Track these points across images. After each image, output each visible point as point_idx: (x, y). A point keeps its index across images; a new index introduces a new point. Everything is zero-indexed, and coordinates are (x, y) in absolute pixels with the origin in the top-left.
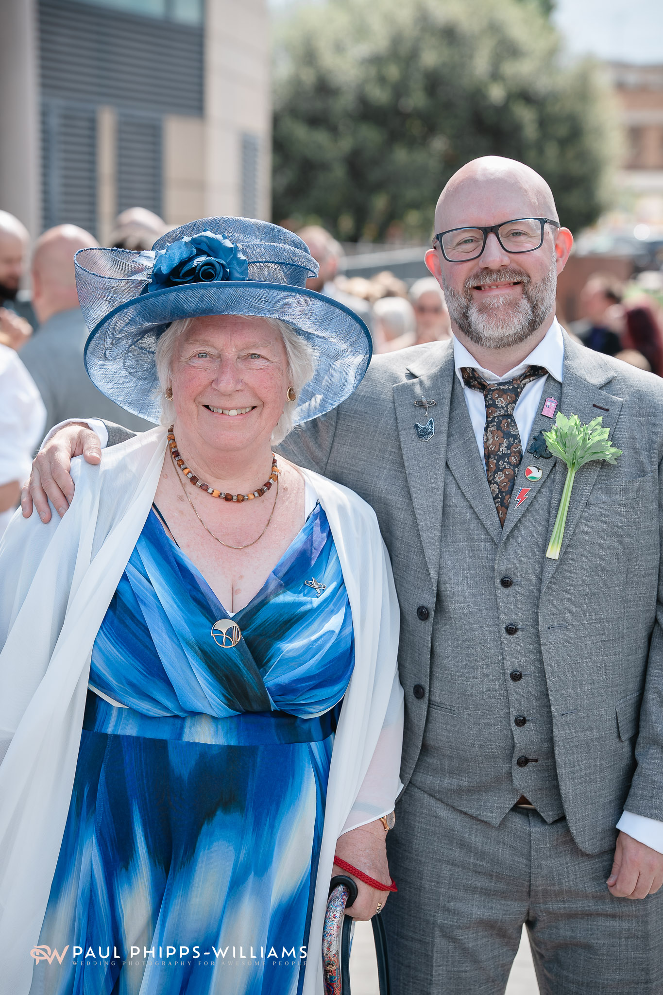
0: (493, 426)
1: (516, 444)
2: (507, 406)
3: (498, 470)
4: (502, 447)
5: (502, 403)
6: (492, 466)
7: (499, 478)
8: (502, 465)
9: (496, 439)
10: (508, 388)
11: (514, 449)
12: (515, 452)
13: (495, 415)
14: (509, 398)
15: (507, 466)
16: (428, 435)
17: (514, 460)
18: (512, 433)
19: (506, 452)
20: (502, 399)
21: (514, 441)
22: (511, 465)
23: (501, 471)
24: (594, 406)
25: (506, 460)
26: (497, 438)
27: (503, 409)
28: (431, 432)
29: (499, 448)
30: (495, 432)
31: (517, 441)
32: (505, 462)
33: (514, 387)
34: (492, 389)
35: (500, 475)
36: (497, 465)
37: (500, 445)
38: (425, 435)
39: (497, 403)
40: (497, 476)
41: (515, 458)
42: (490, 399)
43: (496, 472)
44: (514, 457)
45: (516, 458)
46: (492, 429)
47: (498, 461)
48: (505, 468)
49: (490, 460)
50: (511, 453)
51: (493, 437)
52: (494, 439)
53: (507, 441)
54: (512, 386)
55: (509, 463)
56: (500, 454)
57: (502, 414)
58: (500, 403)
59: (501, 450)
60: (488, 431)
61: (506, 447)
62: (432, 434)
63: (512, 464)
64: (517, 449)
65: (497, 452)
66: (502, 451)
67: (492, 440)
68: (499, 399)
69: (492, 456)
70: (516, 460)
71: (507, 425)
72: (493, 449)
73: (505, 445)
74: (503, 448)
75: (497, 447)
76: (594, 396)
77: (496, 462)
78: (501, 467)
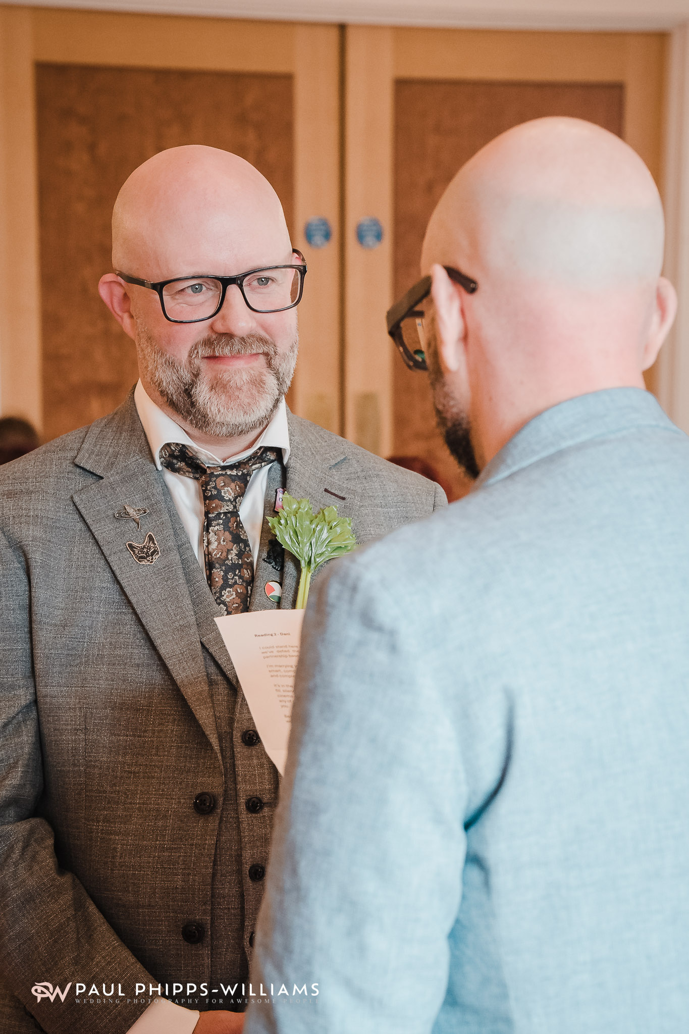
0: (218, 524)
1: (248, 552)
2: (235, 499)
3: (225, 585)
4: (231, 554)
5: (230, 494)
6: (217, 579)
7: (228, 597)
8: (232, 579)
9: (222, 543)
10: (237, 473)
11: (246, 559)
13: (222, 511)
14: (238, 489)
15: (239, 581)
16: (152, 555)
17: (246, 574)
18: (242, 537)
20: (229, 489)
23: (231, 586)
24: (326, 490)
25: (237, 573)
26: (224, 541)
27: (231, 502)
28: (155, 551)
29: (227, 555)
30: (221, 534)
31: (248, 549)
32: (235, 575)
34: (215, 473)
35: (229, 592)
36: (225, 579)
37: (229, 551)
38: (148, 556)
39: (223, 494)
40: (225, 594)
42: (213, 487)
43: (223, 588)
46: (216, 528)
47: (226, 573)
48: (235, 583)
49: (214, 570)
50: (242, 564)
51: (218, 540)
52: (219, 543)
53: (237, 547)
54: (241, 472)
55: (240, 577)
57: (230, 510)
58: (227, 495)
59: (230, 558)
60: (210, 531)
62: (158, 554)
63: (245, 579)
65: (225, 560)
66: (232, 561)
67: (216, 543)
68: (226, 489)
69: (217, 565)
72: (218, 556)
73: (235, 552)
74: (233, 555)
75: (225, 553)
76: (325, 478)
77: (222, 573)
78: (231, 582)
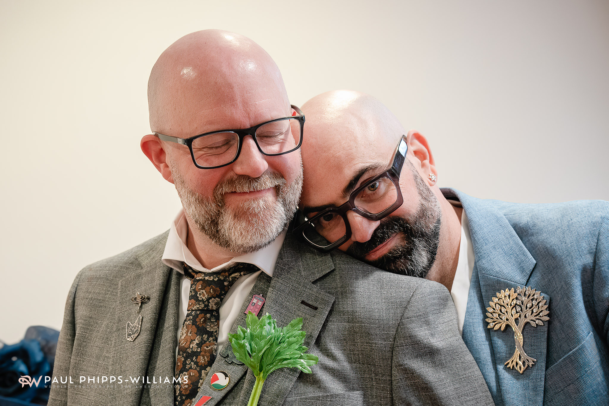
0: (189, 320)
1: (210, 342)
2: (208, 300)
3: (182, 369)
4: (194, 343)
5: (204, 296)
6: (178, 366)
8: (189, 364)
9: (189, 334)
10: (213, 279)
11: (205, 348)
12: (206, 351)
15: (194, 366)
17: (202, 360)
18: (208, 329)
19: (195, 350)
20: (204, 291)
21: (208, 339)
22: (197, 366)
23: (186, 371)
24: (303, 302)
25: (194, 359)
27: (203, 302)
31: (212, 339)
32: (192, 361)
33: (219, 280)
34: (197, 279)
35: (184, 375)
36: (183, 365)
37: (192, 341)
38: (132, 334)
39: (198, 295)
40: (181, 376)
41: (204, 358)
44: (203, 356)
45: (206, 358)
47: (186, 359)
49: (178, 358)
50: (201, 352)
55: (196, 363)
56: (189, 351)
57: (200, 308)
59: (191, 347)
61: (197, 344)
64: (209, 348)
65: (187, 349)
66: (192, 349)
67: (185, 334)
68: (202, 291)
69: (181, 353)
70: (205, 360)
71: (205, 321)
72: (183, 345)
73: (197, 341)
74: (194, 345)
75: (188, 343)
76: (304, 292)
77: (183, 359)
78: (188, 367)
